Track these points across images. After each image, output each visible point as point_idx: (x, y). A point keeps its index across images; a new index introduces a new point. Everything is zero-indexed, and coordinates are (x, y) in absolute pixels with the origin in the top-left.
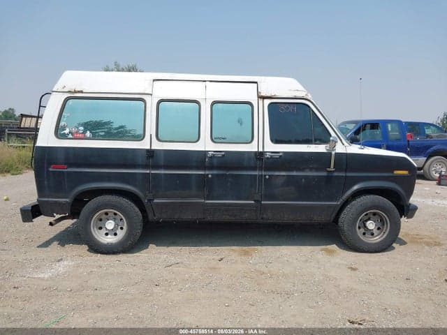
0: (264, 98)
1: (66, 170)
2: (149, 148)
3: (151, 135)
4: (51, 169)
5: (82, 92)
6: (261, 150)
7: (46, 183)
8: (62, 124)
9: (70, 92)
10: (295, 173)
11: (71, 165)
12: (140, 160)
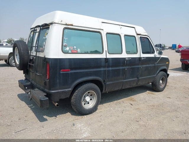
0: (138, 34)
1: (69, 72)
2: (105, 57)
3: (106, 51)
4: (61, 72)
5: (72, 25)
6: (140, 57)
7: (58, 81)
8: (64, 44)
9: (66, 24)
10: (148, 66)
11: (72, 69)
12: (103, 64)
